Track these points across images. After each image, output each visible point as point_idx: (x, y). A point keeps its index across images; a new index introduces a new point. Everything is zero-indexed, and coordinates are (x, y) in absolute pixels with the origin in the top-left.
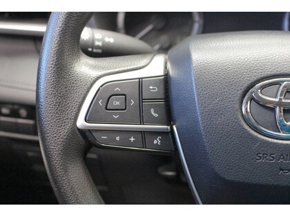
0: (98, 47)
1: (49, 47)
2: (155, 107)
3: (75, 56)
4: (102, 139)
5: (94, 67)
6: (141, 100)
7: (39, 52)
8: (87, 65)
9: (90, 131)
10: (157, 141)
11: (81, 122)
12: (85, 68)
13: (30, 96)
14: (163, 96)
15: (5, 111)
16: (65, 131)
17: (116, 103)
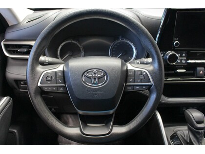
0: (47, 62)
1: (29, 62)
2: (60, 79)
3: (37, 65)
4: (45, 89)
5: (43, 68)
6: (56, 77)
7: (27, 65)
8: (41, 68)
9: (42, 87)
10: (62, 89)
11: (39, 84)
12: (40, 68)
13: (24, 77)
14: (62, 76)
15: (22, 83)
16: (34, 87)
17: (49, 79)
